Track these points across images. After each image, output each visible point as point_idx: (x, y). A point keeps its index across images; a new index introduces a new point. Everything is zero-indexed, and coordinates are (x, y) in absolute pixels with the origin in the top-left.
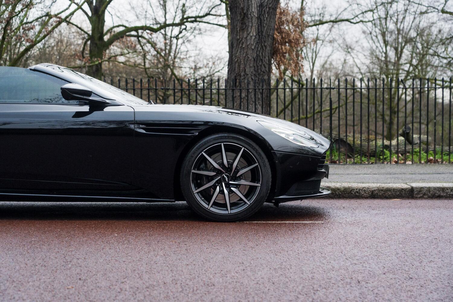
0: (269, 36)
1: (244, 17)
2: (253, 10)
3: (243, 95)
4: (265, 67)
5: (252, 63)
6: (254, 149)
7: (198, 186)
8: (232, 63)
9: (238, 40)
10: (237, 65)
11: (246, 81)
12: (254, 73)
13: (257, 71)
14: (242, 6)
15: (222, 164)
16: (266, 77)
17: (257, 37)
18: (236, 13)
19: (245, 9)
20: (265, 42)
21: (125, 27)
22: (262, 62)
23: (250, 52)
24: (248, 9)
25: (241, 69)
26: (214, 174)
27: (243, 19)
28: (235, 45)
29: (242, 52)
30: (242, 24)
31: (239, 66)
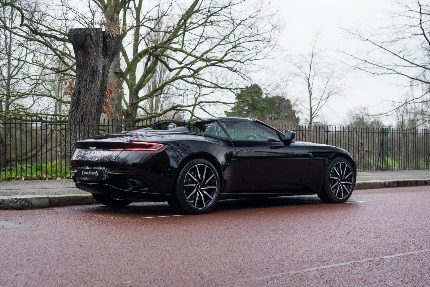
1: (94, 73)
5: (96, 106)
10: (85, 106)
14: (92, 65)
17: (101, 87)
19: (96, 67)
23: (96, 98)
25: (88, 109)
26: (337, 178)
29: (90, 98)
30: (91, 78)
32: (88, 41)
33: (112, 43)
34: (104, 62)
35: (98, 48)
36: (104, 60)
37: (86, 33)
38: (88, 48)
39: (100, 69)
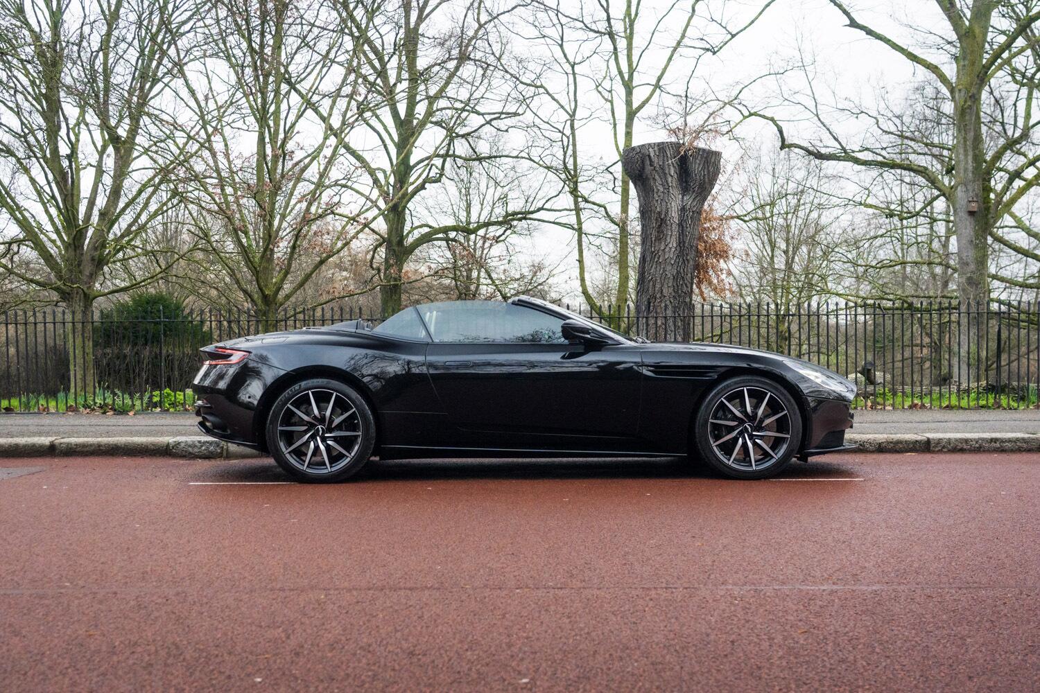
0: (691, 247)
1: (661, 224)
2: (673, 215)
3: (659, 323)
4: (687, 287)
5: (671, 281)
6: (783, 394)
7: (717, 438)
8: (643, 282)
9: (652, 252)
10: (651, 283)
11: (663, 305)
12: (673, 294)
13: (677, 292)
14: (658, 209)
15: (744, 412)
16: (688, 300)
17: (678, 248)
18: (650, 218)
19: (663, 213)
20: (687, 255)
21: (430, 227)
22: (684, 280)
23: (669, 268)
24: (667, 213)
25: (657, 289)
26: (736, 423)
27: (660, 226)
28: (648, 259)
29: (659, 267)
30: (658, 232)
31: (654, 286)
32: (648, 168)
33: (697, 166)
34: (682, 202)
35: (666, 178)
36: (683, 198)
37: (643, 154)
38: (649, 179)
39: (674, 215)
